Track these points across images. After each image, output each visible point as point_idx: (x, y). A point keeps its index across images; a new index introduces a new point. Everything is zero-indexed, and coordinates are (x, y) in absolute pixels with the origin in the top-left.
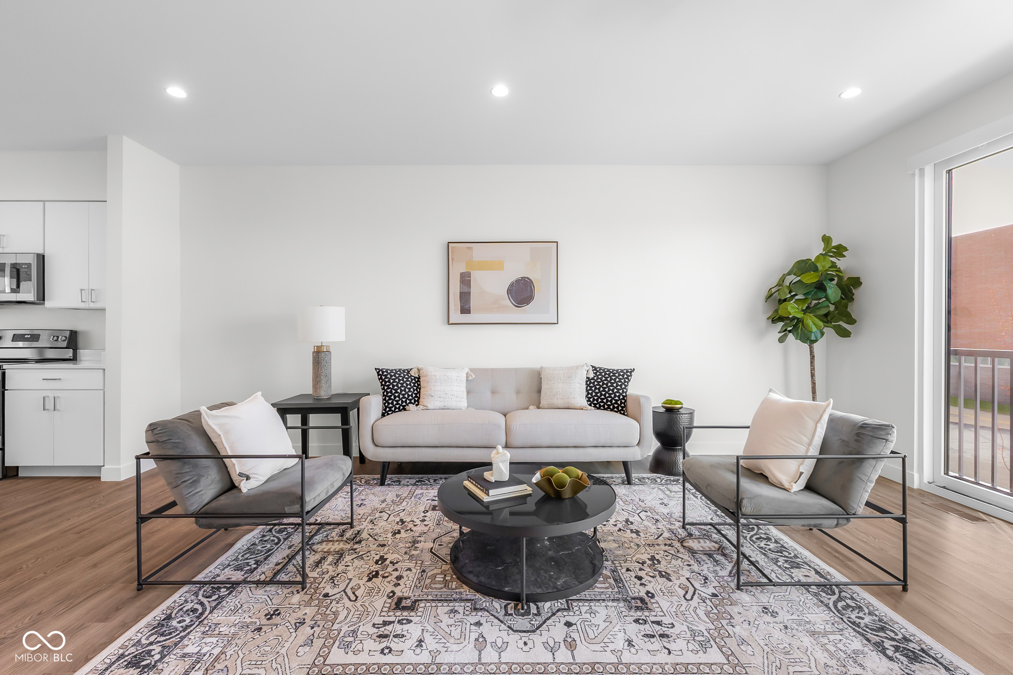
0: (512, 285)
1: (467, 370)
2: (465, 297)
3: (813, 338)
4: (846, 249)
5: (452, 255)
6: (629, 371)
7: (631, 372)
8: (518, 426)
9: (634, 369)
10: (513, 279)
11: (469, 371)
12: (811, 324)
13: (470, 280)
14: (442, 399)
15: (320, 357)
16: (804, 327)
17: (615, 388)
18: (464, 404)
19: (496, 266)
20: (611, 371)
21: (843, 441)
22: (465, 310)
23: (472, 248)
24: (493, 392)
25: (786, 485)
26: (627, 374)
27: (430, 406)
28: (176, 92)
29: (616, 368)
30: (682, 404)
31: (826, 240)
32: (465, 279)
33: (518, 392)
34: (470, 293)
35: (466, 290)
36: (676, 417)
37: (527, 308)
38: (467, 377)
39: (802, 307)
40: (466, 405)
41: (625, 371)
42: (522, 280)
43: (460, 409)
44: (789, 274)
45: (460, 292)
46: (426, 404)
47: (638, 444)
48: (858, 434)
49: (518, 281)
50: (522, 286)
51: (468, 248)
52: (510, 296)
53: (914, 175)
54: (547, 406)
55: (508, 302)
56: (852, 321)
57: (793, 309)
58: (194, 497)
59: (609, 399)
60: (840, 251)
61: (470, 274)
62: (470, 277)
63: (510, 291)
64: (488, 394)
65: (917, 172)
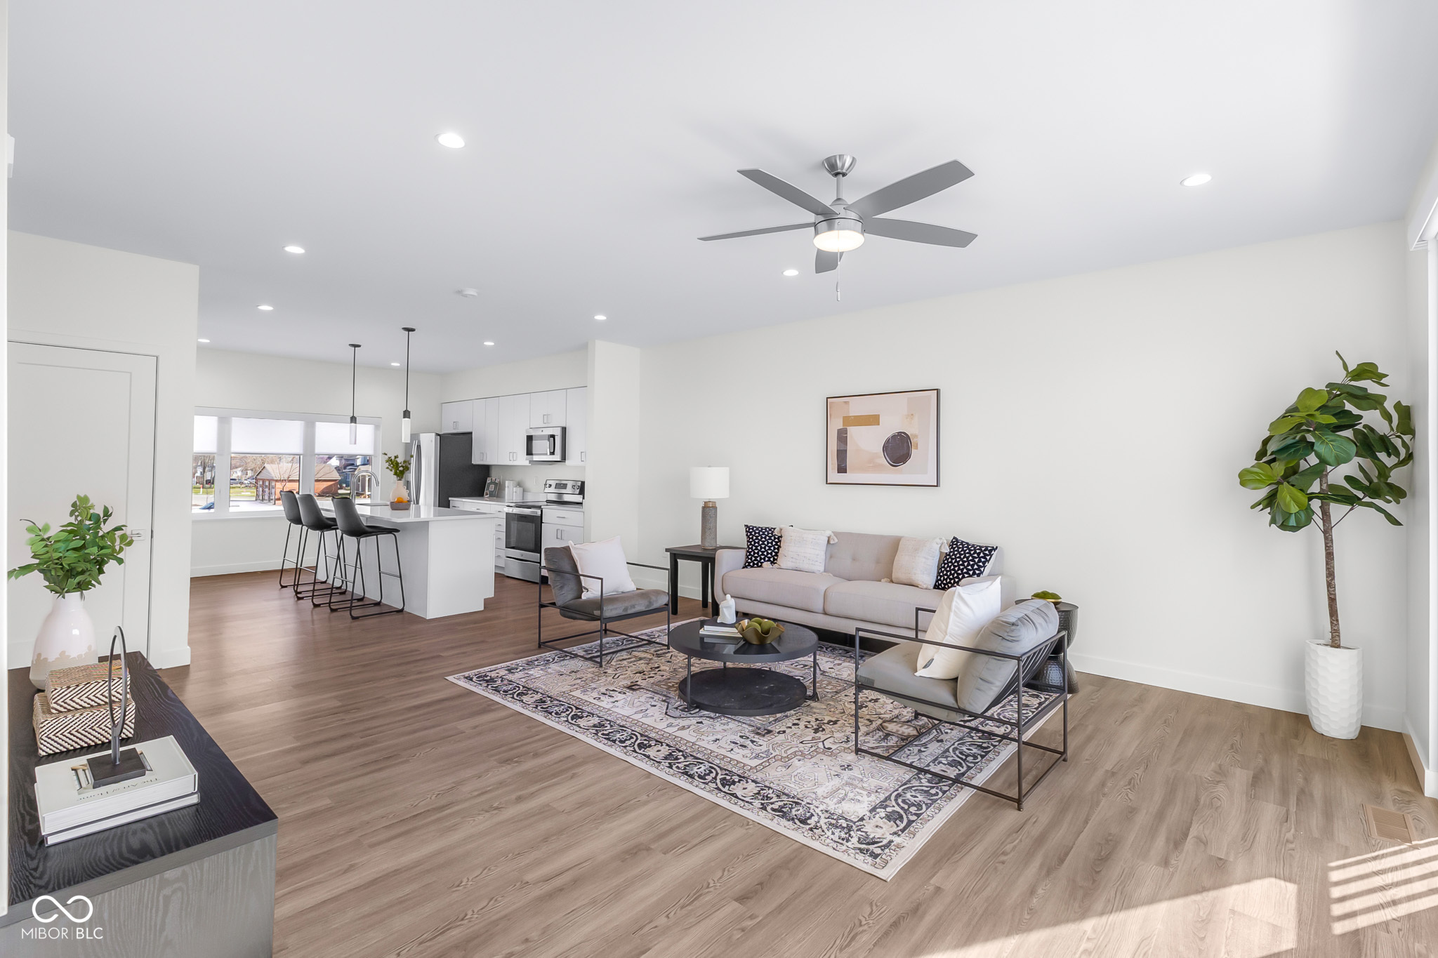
0: (888, 441)
1: (829, 533)
2: (842, 455)
5: (830, 411)
10: (889, 435)
11: (832, 535)
12: (1288, 499)
13: (847, 437)
14: (794, 560)
15: (709, 511)
18: (820, 567)
19: (873, 420)
22: (842, 469)
27: (786, 566)
28: (600, 317)
32: (842, 437)
34: (846, 451)
35: (842, 448)
37: (903, 467)
38: (828, 541)
40: (822, 569)
42: (898, 436)
43: (813, 573)
46: (781, 564)
49: (894, 437)
50: (898, 442)
51: (845, 402)
52: (885, 454)
55: (883, 461)
61: (847, 430)
62: (847, 434)
63: (885, 448)
64: (848, 561)
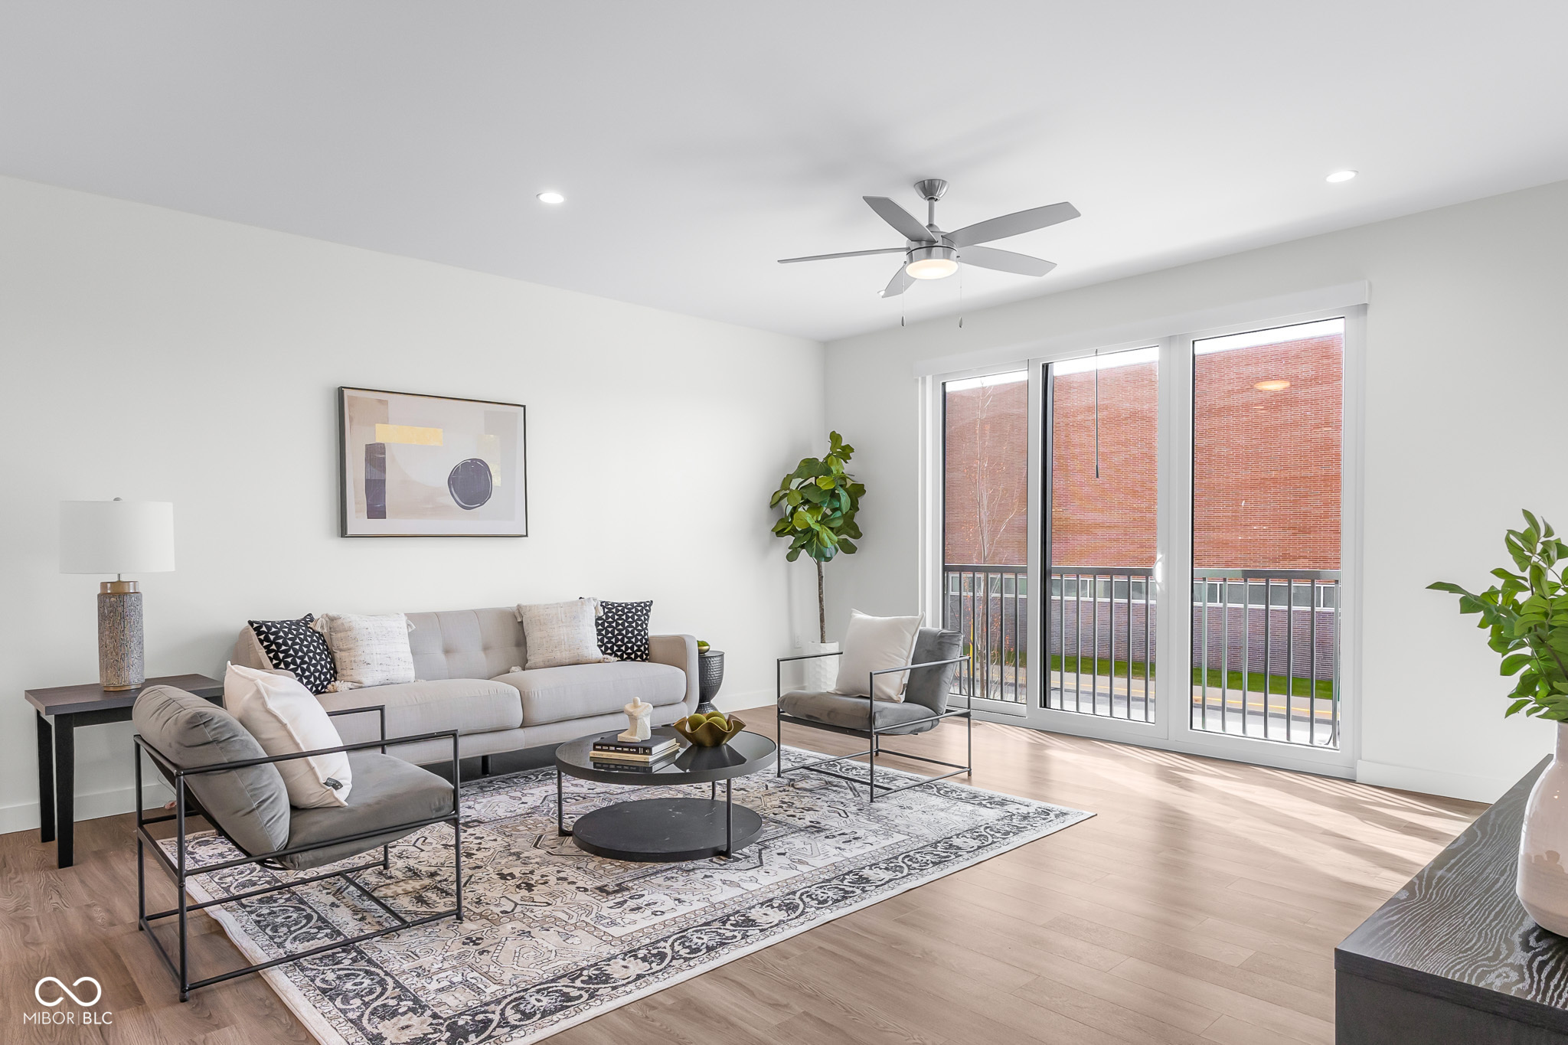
0: (456, 471)
1: (405, 617)
2: (375, 488)
3: (828, 556)
4: (852, 450)
5: (350, 411)
6: (648, 604)
7: (650, 606)
8: (540, 692)
9: (652, 601)
10: (458, 461)
11: (409, 619)
12: (826, 538)
13: (384, 459)
16: (820, 542)
17: (635, 628)
18: (411, 674)
20: (624, 605)
21: (928, 651)
22: (376, 511)
23: (387, 401)
24: (447, 651)
25: (895, 698)
26: (645, 607)
27: (367, 681)
29: (629, 601)
30: (708, 645)
31: (835, 438)
32: (376, 456)
33: (486, 648)
34: (384, 481)
35: (376, 476)
36: (706, 662)
37: (480, 510)
38: (408, 629)
39: (817, 518)
41: (643, 605)
42: (470, 465)
43: (408, 682)
44: (797, 475)
45: (367, 480)
46: (357, 678)
47: (685, 699)
48: (940, 643)
49: (465, 465)
50: (471, 474)
51: (380, 401)
52: (453, 489)
53: (917, 380)
54: (542, 664)
55: (449, 500)
56: (858, 535)
57: (807, 518)
58: (279, 824)
59: (630, 645)
60: (845, 453)
61: (384, 448)
62: (384, 453)
63: (453, 481)
64: (440, 656)
65: (920, 379)
